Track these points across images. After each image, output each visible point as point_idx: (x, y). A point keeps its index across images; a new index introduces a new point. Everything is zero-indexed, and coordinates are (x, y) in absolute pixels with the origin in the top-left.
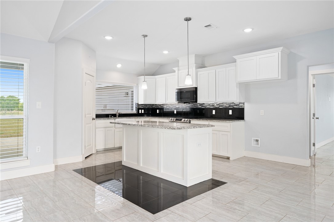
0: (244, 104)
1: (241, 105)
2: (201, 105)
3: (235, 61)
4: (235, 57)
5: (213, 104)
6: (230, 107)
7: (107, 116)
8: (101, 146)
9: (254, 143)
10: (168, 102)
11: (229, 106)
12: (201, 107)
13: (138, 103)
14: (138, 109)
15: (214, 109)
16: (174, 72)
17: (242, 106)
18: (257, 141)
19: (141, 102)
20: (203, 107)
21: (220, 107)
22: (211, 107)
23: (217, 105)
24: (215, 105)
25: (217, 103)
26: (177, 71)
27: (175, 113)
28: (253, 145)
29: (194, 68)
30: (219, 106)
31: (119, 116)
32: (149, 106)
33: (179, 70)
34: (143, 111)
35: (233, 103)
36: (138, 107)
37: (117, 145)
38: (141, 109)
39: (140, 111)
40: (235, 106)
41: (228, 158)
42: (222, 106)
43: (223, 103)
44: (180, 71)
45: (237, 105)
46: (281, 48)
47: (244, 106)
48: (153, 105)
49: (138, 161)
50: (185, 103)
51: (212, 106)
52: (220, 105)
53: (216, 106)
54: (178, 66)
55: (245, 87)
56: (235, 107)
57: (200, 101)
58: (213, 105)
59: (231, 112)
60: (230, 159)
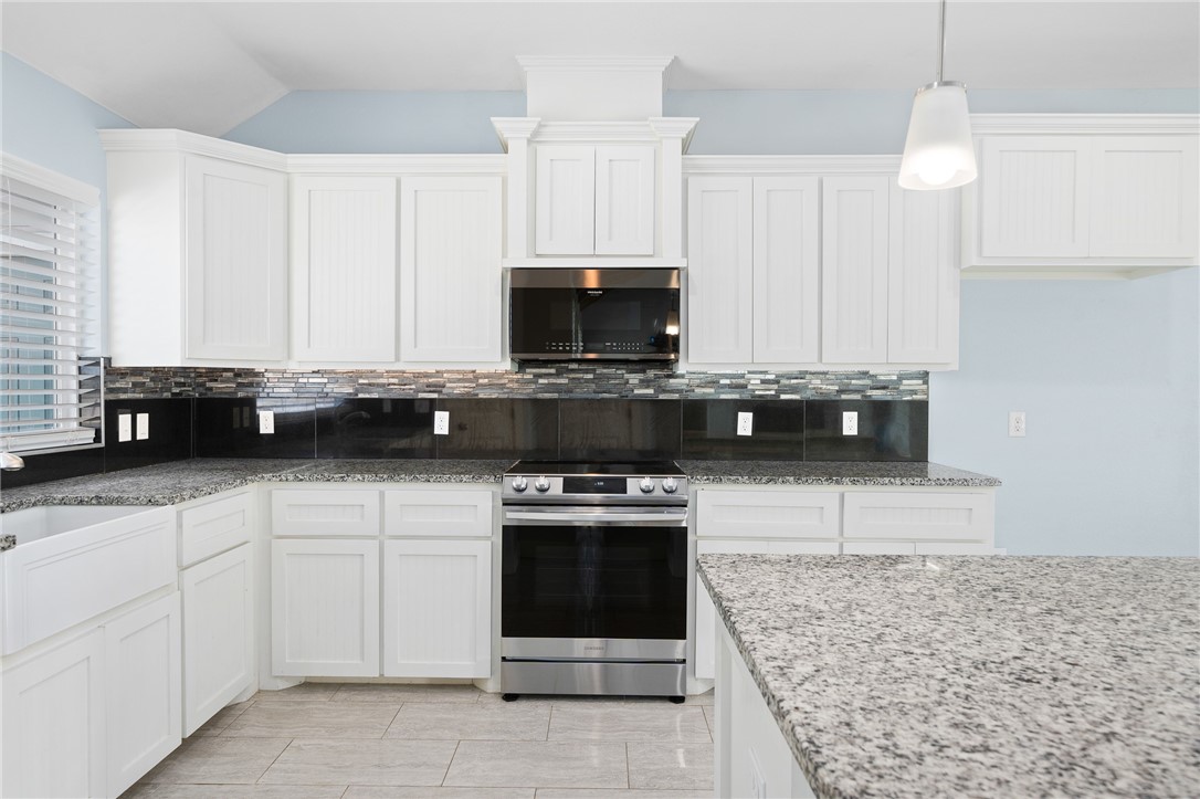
0: (926, 382)
1: (907, 384)
5: (742, 376)
6: (844, 397)
11: (840, 392)
12: (651, 391)
13: (108, 360)
14: (113, 408)
15: (743, 405)
17: (914, 392)
20: (665, 391)
21: (783, 397)
22: (723, 397)
23: (763, 382)
24: (755, 381)
25: (766, 373)
30: (779, 392)
32: (178, 384)
34: (143, 419)
35: (865, 374)
36: (110, 391)
38: (134, 407)
39: (124, 421)
40: (872, 388)
42: (794, 390)
43: (802, 375)
45: (884, 388)
47: (926, 393)
51: (730, 386)
52: (784, 381)
53: (756, 387)
56: (877, 394)
58: (742, 381)
59: (851, 424)
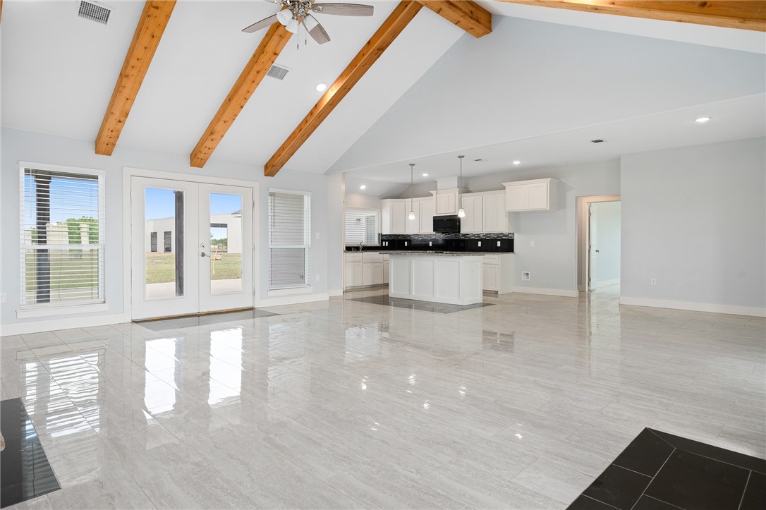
0: (513, 235)
1: (510, 235)
2: (464, 235)
3: (504, 188)
4: (503, 184)
7: (357, 249)
8: (368, 282)
9: (524, 278)
10: (423, 232)
11: (497, 237)
12: (464, 237)
13: (382, 233)
14: (382, 241)
16: (432, 195)
17: (511, 237)
18: (527, 274)
19: (386, 231)
20: (466, 237)
21: (486, 238)
22: (476, 238)
23: (483, 235)
24: (481, 235)
25: (483, 233)
26: (434, 195)
27: (431, 245)
28: (523, 279)
29: (457, 193)
31: (363, 250)
32: (394, 237)
33: (437, 194)
34: (387, 243)
35: (501, 234)
36: (382, 238)
37: (380, 282)
38: (385, 241)
39: (384, 243)
40: (503, 236)
41: (496, 293)
42: (488, 237)
43: (491, 233)
44: (439, 195)
45: (506, 236)
46: (550, 179)
47: (514, 237)
48: (399, 235)
49: (410, 292)
50: (443, 233)
51: (477, 236)
54: (437, 190)
55: (515, 216)
56: (504, 238)
57: (463, 231)
58: (479, 235)
59: (499, 244)
60: (499, 293)
